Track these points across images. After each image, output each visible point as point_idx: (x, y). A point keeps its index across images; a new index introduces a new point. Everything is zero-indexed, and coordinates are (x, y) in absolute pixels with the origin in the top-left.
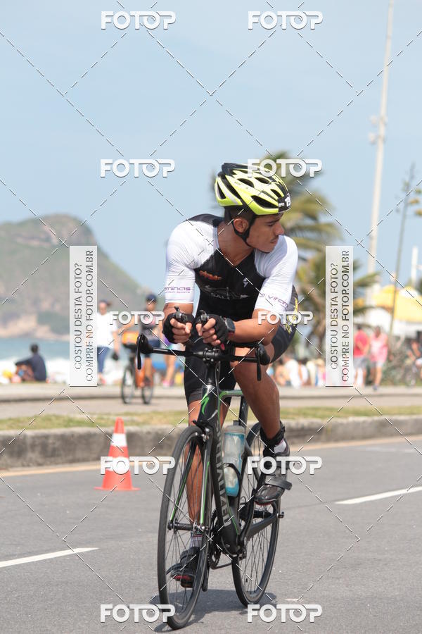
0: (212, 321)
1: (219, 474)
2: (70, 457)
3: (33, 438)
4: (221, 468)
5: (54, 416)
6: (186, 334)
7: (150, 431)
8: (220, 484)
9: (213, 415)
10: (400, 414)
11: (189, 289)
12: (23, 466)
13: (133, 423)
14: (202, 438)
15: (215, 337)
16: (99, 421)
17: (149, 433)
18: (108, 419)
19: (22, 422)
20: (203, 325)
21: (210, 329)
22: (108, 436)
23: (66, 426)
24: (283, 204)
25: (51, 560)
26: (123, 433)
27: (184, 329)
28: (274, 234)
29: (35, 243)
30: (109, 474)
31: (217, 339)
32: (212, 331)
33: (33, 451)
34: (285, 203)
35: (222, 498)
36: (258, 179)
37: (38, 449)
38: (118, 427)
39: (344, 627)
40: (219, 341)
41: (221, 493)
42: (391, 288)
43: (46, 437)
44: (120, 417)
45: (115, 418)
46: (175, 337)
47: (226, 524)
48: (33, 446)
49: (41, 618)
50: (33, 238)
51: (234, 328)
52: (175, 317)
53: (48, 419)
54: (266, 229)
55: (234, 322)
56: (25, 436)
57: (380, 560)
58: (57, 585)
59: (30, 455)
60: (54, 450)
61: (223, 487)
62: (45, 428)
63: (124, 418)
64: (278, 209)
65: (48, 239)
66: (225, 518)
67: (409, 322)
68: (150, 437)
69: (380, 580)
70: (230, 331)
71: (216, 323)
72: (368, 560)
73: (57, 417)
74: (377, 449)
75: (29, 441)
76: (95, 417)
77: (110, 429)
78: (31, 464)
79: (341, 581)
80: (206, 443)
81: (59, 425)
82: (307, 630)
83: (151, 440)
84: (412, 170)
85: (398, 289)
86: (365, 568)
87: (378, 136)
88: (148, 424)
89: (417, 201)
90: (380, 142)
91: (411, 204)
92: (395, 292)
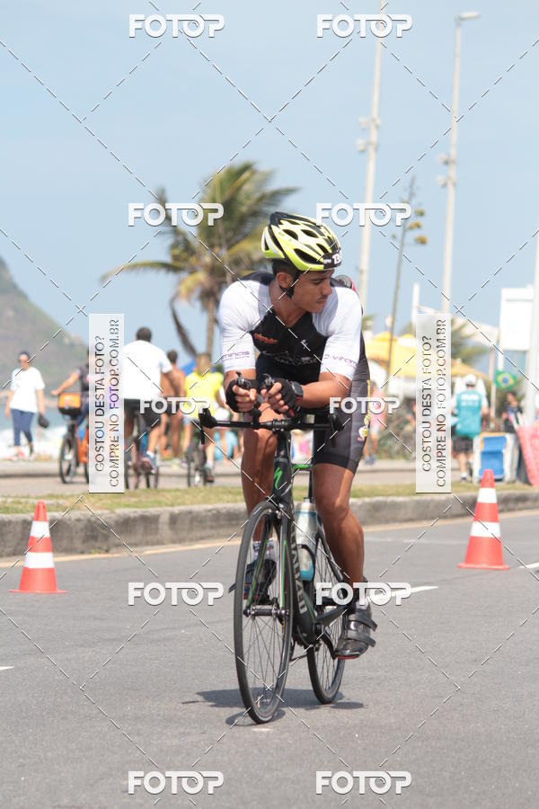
0: (278, 386)
1: (294, 556)
4: (296, 549)
6: (251, 401)
7: (82, 518)
8: (296, 566)
9: (287, 490)
10: (398, 495)
11: (247, 353)
13: (58, 507)
14: (276, 515)
15: (282, 402)
16: (15, 506)
17: (79, 520)
18: (26, 503)
20: (268, 391)
21: (276, 394)
22: (27, 525)
24: (329, 261)
26: (45, 520)
27: (248, 396)
28: (321, 293)
30: (27, 573)
31: (285, 404)
32: (279, 396)
34: (333, 260)
35: (297, 583)
36: (304, 231)
38: (39, 512)
40: (286, 407)
41: (296, 576)
42: (387, 335)
44: (42, 500)
45: (36, 502)
46: (239, 405)
47: (302, 611)
51: (302, 392)
52: (237, 384)
54: (311, 287)
55: (302, 386)
61: (298, 569)
63: (47, 502)
64: (322, 266)
66: (301, 604)
67: (409, 379)
68: (81, 525)
70: (297, 396)
71: (283, 387)
76: (10, 500)
77: (29, 516)
80: (281, 520)
82: (279, 768)
83: (82, 530)
84: (411, 186)
85: (395, 337)
86: (353, 689)
87: (369, 143)
88: (79, 509)
89: (418, 226)
90: (371, 151)
91: (411, 228)
92: (391, 340)
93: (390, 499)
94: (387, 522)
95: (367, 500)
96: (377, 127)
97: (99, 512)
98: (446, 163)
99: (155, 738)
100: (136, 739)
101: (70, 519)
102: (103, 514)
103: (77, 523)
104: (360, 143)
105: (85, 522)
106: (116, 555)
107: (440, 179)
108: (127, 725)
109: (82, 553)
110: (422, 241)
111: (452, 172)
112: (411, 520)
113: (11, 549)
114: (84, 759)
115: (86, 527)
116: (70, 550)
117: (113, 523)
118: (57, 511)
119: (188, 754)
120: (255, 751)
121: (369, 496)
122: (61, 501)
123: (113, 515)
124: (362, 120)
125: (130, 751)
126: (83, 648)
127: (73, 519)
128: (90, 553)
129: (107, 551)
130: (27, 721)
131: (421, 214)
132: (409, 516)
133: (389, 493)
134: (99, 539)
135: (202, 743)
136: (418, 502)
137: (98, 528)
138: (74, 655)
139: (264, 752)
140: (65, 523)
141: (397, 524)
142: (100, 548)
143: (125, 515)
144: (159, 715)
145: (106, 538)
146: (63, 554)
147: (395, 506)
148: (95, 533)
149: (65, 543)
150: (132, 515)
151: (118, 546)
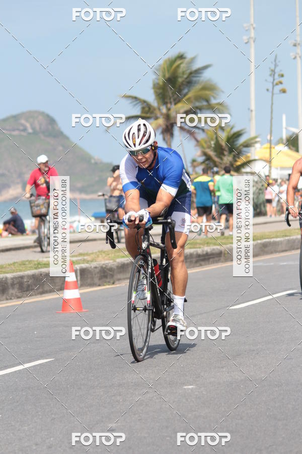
2: (41, 290)
3: (12, 279)
5: (27, 261)
7: (98, 266)
10: (277, 237)
12: (7, 299)
17: (96, 268)
19: (5, 268)
23: (36, 268)
25: (20, 371)
29: (16, 133)
33: (13, 288)
37: (17, 286)
39: (223, 404)
42: (268, 145)
43: (22, 277)
48: (13, 285)
49: (9, 417)
50: (14, 130)
53: (23, 263)
56: (6, 278)
57: (254, 350)
58: (23, 390)
59: (11, 291)
60: (29, 286)
62: (21, 271)
65: (25, 130)
67: (283, 168)
68: (97, 270)
69: (252, 366)
72: (245, 351)
73: (30, 262)
74: (261, 264)
75: (9, 282)
78: (13, 298)
79: (224, 370)
81: (31, 268)
82: (197, 410)
83: (98, 273)
84: (275, 61)
85: (273, 146)
86: (243, 358)
87: (250, 38)
88: (96, 261)
89: (281, 83)
90: (252, 41)
91: (277, 84)
92: (271, 148)
93: (272, 240)
94: (272, 253)
95: (259, 241)
96: (254, 28)
97: (107, 262)
98: (295, 45)
99: (129, 396)
100: (118, 398)
101: (91, 267)
102: (110, 263)
103: (95, 269)
104: (245, 38)
105: (100, 268)
106: (118, 285)
107: (292, 55)
108: (114, 390)
109: (99, 285)
110: (284, 91)
111: (298, 50)
112: (286, 251)
113: (59, 287)
114: (88, 413)
115: (100, 271)
116: (92, 285)
117: (115, 268)
118: (83, 263)
119: (146, 405)
120: (184, 400)
121: (260, 240)
122: (85, 258)
123: (115, 263)
124: (245, 25)
125: (114, 406)
126: (94, 344)
127: (92, 267)
128: (104, 285)
129: (113, 283)
130: (58, 391)
131: (282, 76)
132: (284, 249)
133: (272, 236)
134: (109, 277)
135: (155, 397)
136: (288, 240)
137: (107, 271)
138: (89, 349)
139: (189, 400)
140: (88, 270)
141: (277, 254)
142: (109, 282)
143: (122, 262)
144: (132, 383)
145: (112, 276)
146: (89, 287)
147: (275, 243)
148: (106, 274)
149: (89, 281)
150: (126, 262)
151: (119, 280)
